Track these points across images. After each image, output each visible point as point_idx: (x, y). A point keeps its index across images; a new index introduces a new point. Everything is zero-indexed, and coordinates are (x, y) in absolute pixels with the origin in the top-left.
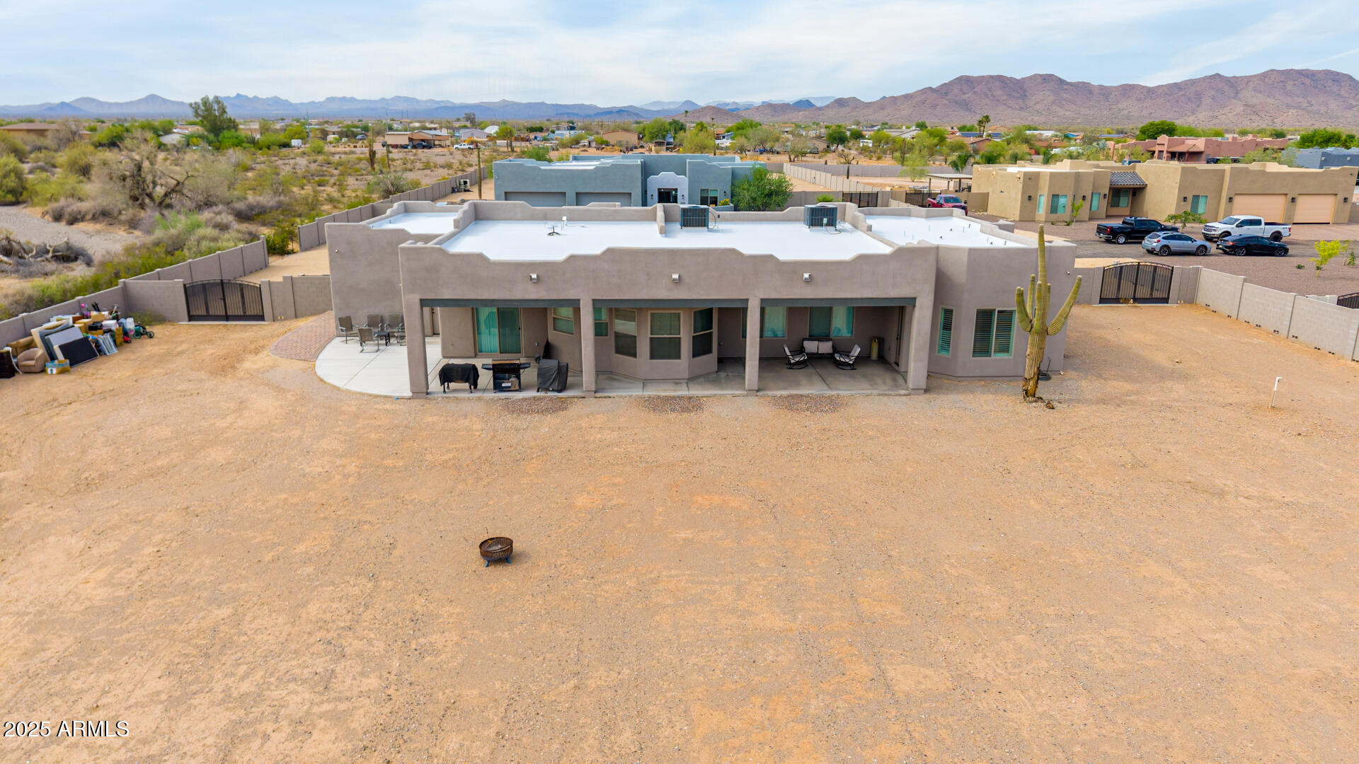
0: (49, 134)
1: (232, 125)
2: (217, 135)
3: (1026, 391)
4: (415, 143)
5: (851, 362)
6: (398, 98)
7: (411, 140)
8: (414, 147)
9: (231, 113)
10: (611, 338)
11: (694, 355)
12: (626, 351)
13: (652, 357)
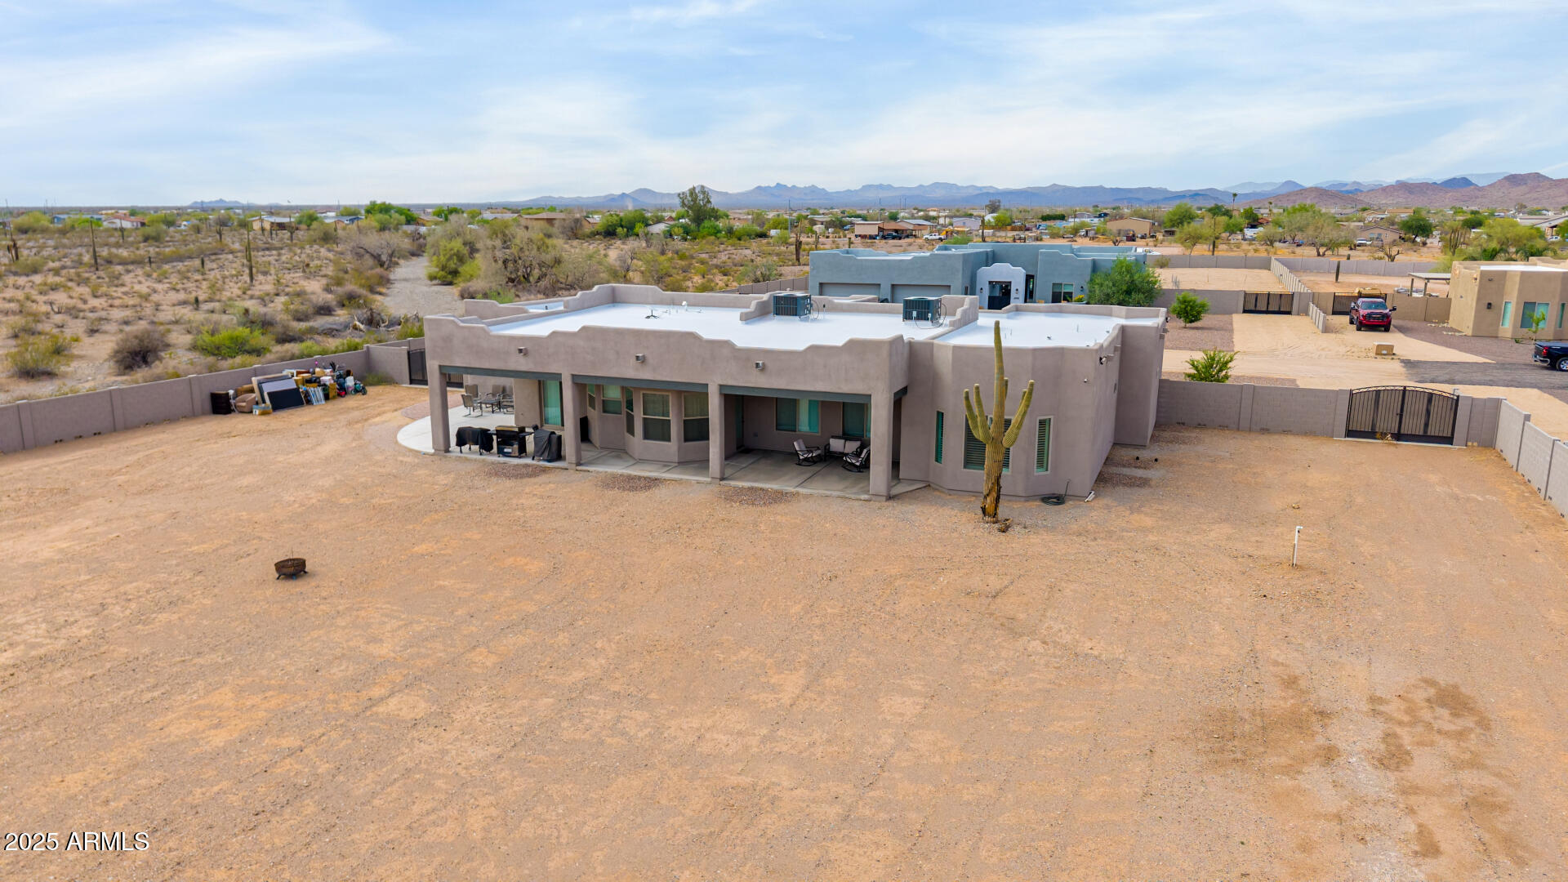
0: (557, 223)
1: (715, 215)
2: (698, 225)
3: (984, 510)
4: (886, 233)
5: (858, 464)
6: (936, 185)
7: (880, 229)
8: (884, 237)
9: (716, 202)
10: (624, 417)
11: (686, 440)
12: (631, 430)
13: (647, 436)
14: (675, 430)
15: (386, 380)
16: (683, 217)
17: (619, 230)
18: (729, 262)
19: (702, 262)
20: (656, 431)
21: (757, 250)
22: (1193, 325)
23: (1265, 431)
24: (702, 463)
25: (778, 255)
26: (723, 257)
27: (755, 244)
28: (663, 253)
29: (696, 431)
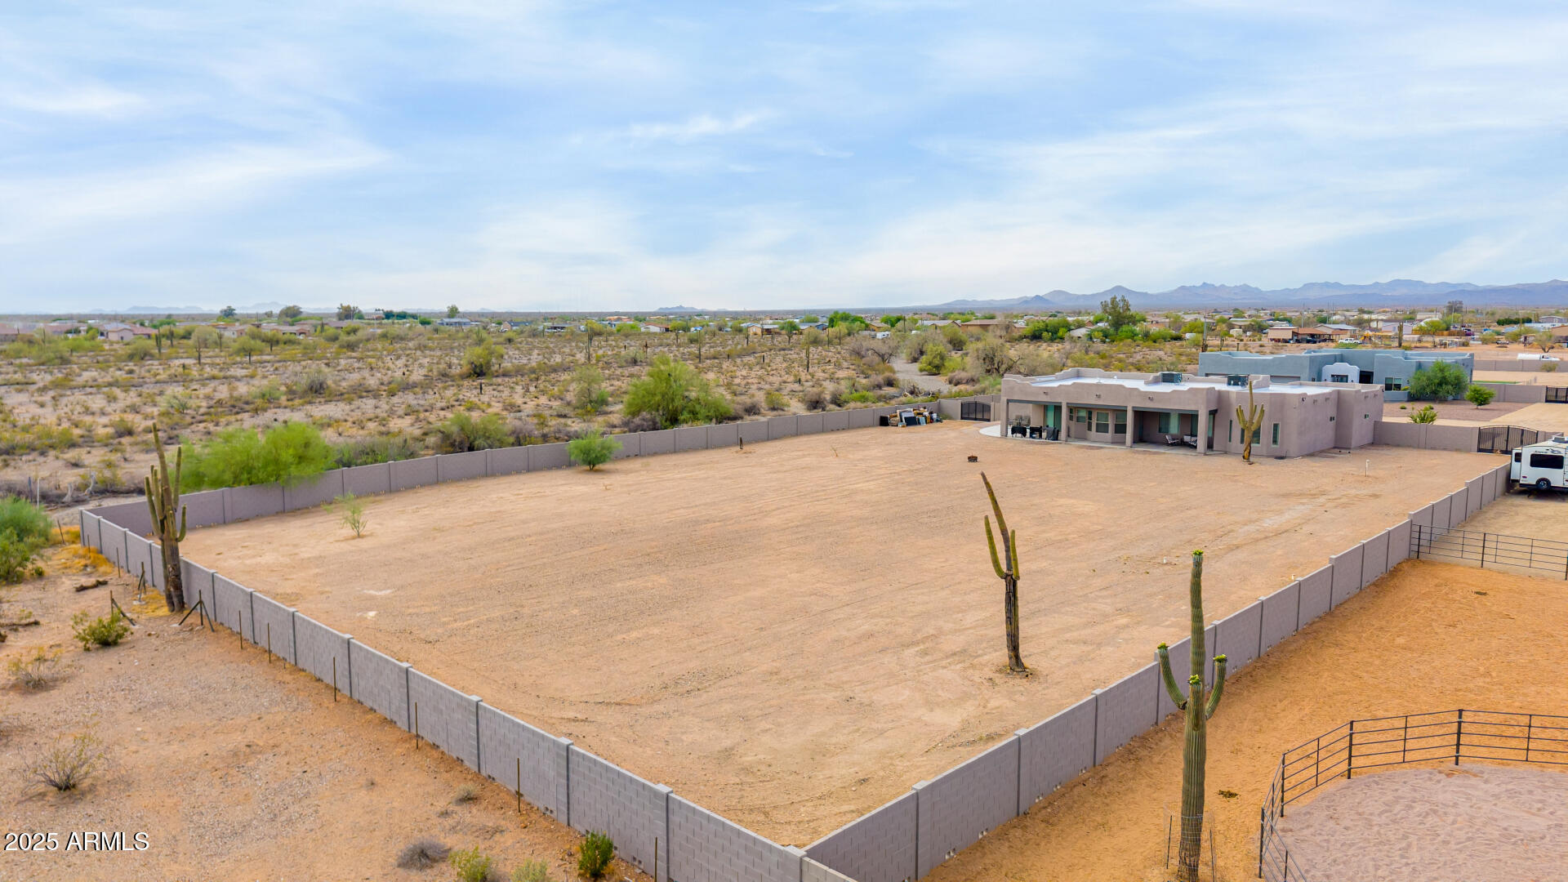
2: (1117, 329)
3: (1244, 457)
4: (1300, 337)
5: (1192, 445)
7: (1294, 334)
8: (1298, 341)
10: (1086, 423)
11: (1116, 432)
12: (1090, 429)
13: (1097, 431)
14: (1111, 428)
15: (950, 418)
16: (1101, 320)
17: (1045, 334)
18: (1144, 361)
19: (1120, 361)
20: (1102, 428)
21: (1169, 351)
22: (1482, 407)
23: (1433, 448)
24: (1123, 443)
25: (1187, 355)
26: (1138, 357)
27: (1168, 346)
28: (1087, 352)
29: (1120, 429)
